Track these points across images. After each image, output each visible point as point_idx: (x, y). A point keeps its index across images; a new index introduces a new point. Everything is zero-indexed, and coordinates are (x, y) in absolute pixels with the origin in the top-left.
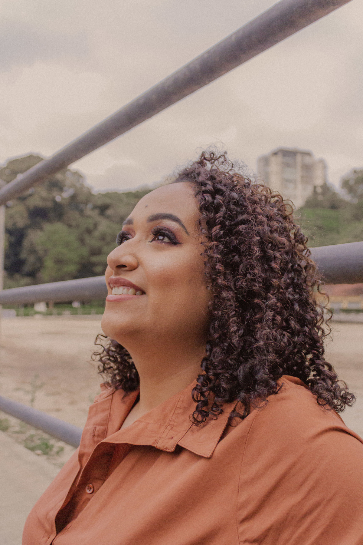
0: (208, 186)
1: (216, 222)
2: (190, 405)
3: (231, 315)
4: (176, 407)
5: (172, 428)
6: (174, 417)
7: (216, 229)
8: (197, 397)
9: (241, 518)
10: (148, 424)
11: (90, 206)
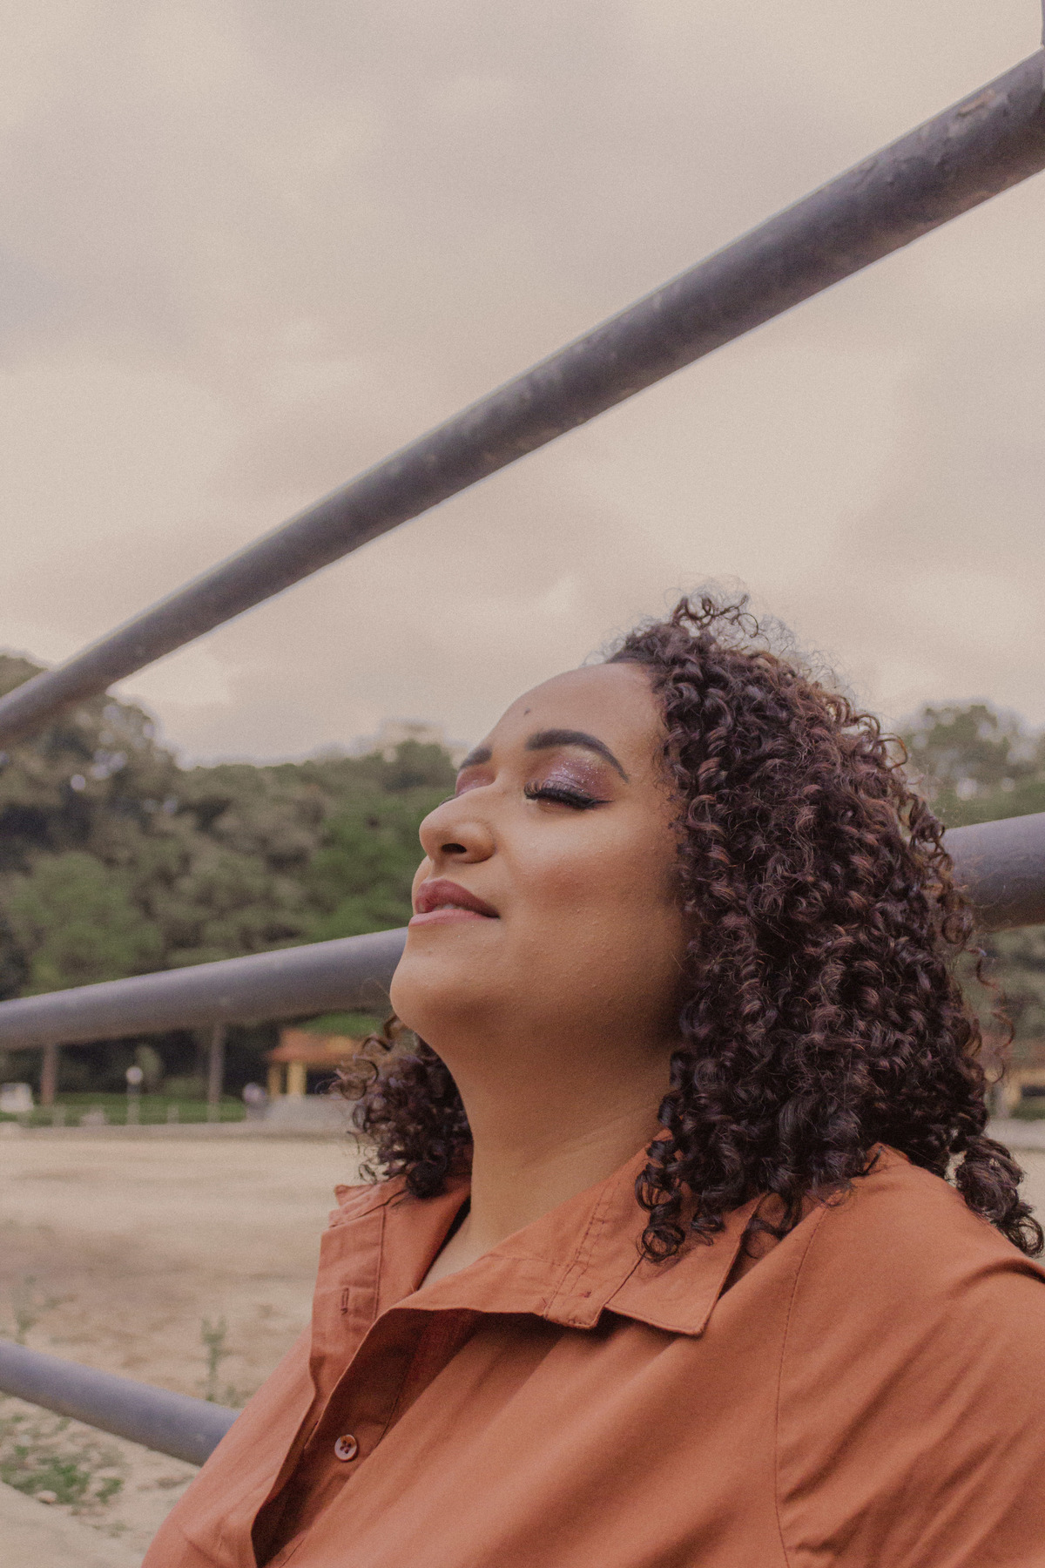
0: (689, 665)
1: (710, 749)
2: (629, 1216)
3: (744, 972)
4: (593, 1218)
5: (585, 1271)
6: (587, 1244)
7: (708, 767)
8: (650, 1197)
9: (786, 1488)
10: (517, 1261)
11: (170, 805)
